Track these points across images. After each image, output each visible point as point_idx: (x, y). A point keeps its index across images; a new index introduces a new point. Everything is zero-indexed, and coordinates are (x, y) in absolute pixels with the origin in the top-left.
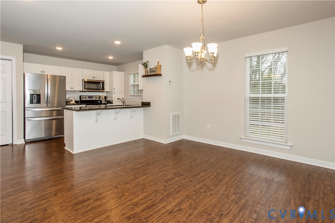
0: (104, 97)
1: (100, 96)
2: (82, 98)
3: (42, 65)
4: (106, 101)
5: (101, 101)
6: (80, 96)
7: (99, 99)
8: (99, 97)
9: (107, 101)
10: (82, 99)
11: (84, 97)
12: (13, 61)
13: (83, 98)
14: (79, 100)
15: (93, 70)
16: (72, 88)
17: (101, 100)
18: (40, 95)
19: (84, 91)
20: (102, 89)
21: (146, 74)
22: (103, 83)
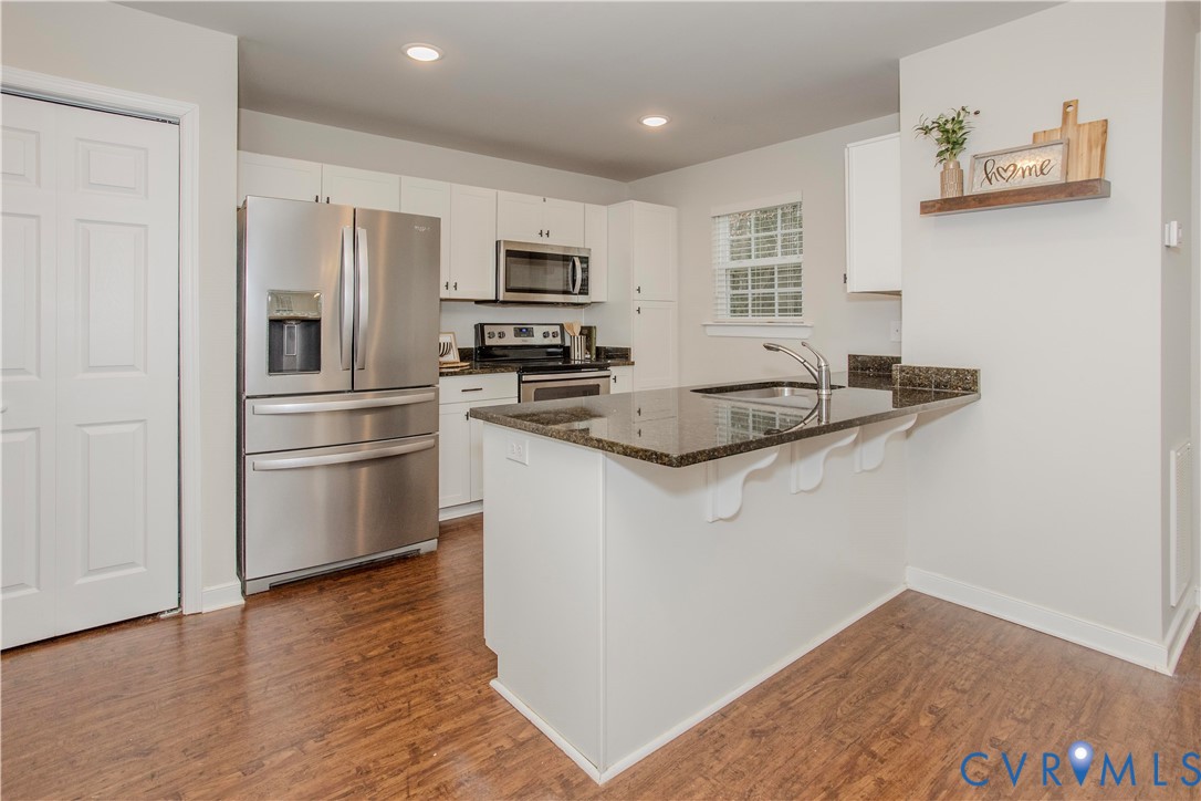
0: (577, 331)
1: (562, 326)
2: (486, 335)
3: (315, 166)
4: (588, 348)
5: (566, 352)
6: (480, 328)
7: (557, 341)
8: (557, 329)
9: (597, 348)
10: (488, 342)
11: (496, 329)
12: (185, 123)
13: (491, 335)
14: (470, 343)
15: (542, 198)
16: (451, 285)
17: (567, 344)
18: (317, 322)
19: (501, 299)
20: (580, 293)
21: (952, 193)
22: (585, 260)
